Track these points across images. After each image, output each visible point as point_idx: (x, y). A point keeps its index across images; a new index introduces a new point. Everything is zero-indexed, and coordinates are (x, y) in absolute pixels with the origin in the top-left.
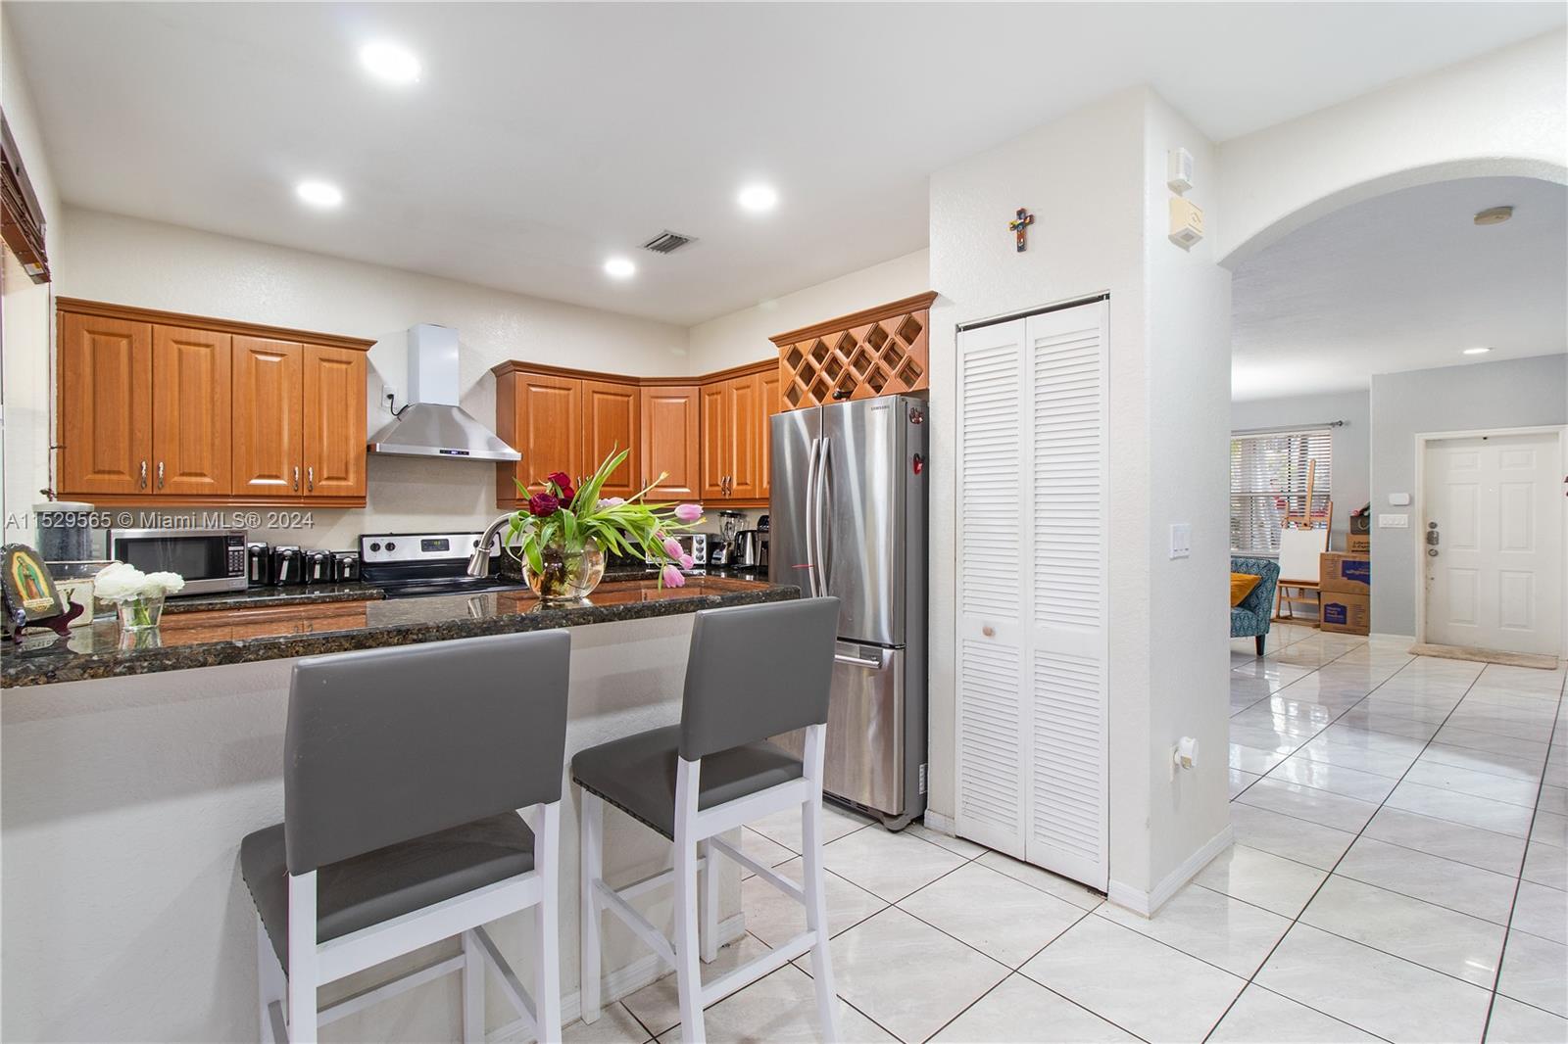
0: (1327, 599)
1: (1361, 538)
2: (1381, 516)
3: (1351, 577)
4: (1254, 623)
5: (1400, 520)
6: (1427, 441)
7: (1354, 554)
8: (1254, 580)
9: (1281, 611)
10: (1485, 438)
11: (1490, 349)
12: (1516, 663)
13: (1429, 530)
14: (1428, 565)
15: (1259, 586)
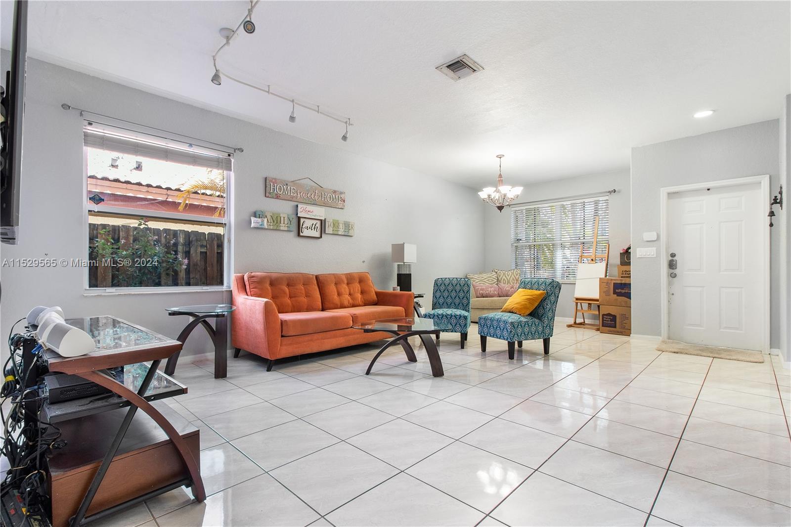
0: (605, 310)
1: (625, 268)
2: (638, 249)
3: (619, 294)
4: (540, 329)
5: (651, 251)
6: (669, 194)
7: (622, 279)
8: (542, 294)
9: (577, 319)
10: (708, 190)
11: (714, 111)
12: (734, 358)
13: (670, 258)
14: (670, 284)
15: (544, 300)
